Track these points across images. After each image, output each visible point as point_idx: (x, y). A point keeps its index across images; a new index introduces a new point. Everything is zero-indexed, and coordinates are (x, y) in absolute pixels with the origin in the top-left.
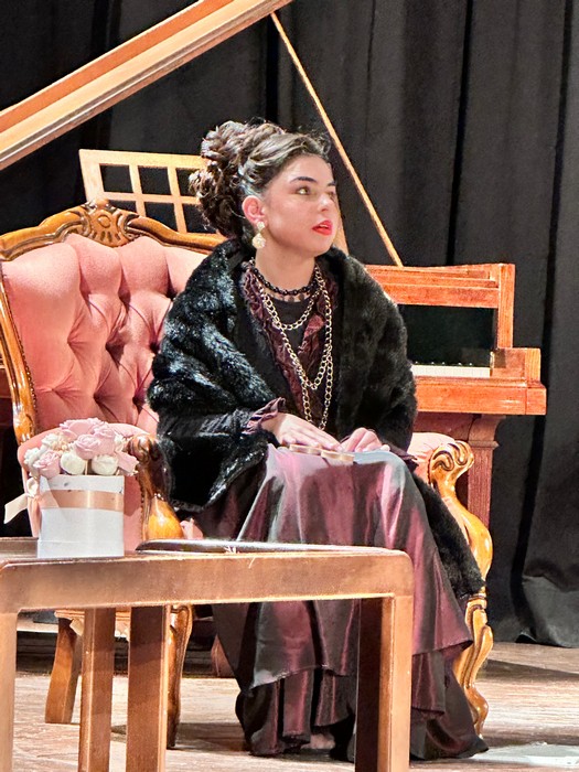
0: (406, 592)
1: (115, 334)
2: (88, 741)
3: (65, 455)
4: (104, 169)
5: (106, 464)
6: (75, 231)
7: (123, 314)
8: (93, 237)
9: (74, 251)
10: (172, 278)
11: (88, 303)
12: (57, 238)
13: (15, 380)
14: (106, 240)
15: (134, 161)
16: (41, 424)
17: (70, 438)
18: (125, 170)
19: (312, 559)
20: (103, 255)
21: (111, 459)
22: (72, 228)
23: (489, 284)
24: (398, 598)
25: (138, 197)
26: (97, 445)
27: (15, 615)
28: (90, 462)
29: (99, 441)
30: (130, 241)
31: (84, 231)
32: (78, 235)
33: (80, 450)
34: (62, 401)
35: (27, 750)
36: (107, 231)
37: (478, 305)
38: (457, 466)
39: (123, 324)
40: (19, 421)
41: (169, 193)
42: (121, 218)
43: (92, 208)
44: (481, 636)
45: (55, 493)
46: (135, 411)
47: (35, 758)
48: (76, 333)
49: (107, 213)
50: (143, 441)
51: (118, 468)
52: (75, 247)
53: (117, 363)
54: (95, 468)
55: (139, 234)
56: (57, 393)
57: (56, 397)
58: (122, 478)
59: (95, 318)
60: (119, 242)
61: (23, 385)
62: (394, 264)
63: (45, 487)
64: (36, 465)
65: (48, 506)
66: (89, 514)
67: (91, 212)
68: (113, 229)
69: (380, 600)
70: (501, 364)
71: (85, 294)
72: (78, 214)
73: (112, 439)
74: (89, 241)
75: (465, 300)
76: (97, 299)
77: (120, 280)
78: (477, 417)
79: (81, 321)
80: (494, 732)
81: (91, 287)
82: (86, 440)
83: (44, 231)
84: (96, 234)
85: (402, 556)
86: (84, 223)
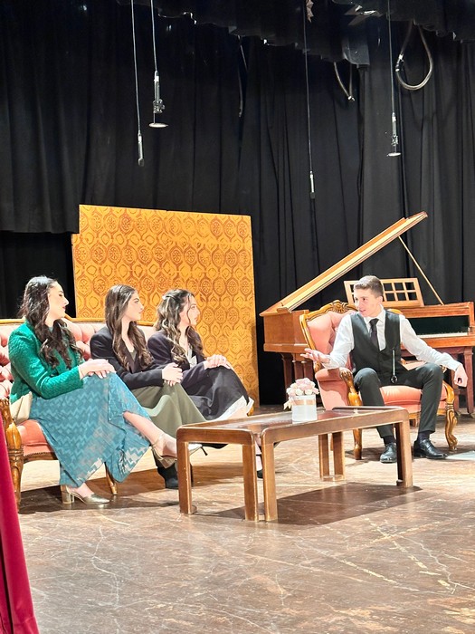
0: (406, 420)
3: (298, 390)
9: (330, 316)
12: (324, 313)
14: (339, 312)
17: (298, 385)
22: (329, 309)
23: (466, 308)
28: (304, 392)
31: (333, 310)
33: (301, 388)
37: (463, 315)
42: (344, 305)
49: (339, 304)
50: (346, 371)
51: (313, 392)
60: (343, 312)
62: (440, 304)
63: (293, 400)
64: (291, 394)
65: (294, 404)
66: (305, 406)
67: (335, 304)
69: (399, 423)
70: (471, 331)
71: (333, 328)
72: (331, 305)
74: (334, 313)
75: (459, 313)
81: (335, 325)
83: (320, 311)
84: (336, 310)
85: (404, 410)
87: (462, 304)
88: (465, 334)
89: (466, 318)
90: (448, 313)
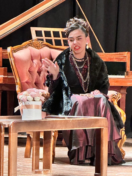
0: (106, 127)
1: (39, 69)
2: (34, 162)
3: (28, 97)
4: (36, 31)
5: (37, 99)
6: (30, 46)
7: (41, 65)
8: (34, 47)
9: (30, 50)
10: (52, 56)
11: (33, 62)
12: (26, 47)
13: (16, 80)
14: (37, 48)
15: (43, 29)
16: (22, 90)
17: (29, 93)
18: (41, 32)
19: (85, 120)
20: (36, 51)
21: (39, 97)
22: (29, 45)
23: (124, 57)
24: (105, 128)
25: (44, 37)
26: (35, 95)
27: (17, 133)
28: (34, 98)
29: (36, 93)
30: (42, 48)
31: (32, 45)
32: (30, 47)
33: (31, 95)
34: (27, 84)
35: (20, 164)
36: (37, 45)
37: (122, 61)
38: (118, 98)
39: (41, 67)
40: (18, 89)
41: (51, 37)
42: (40, 43)
43: (34, 40)
44: (124, 137)
45: (26, 105)
46: (44, 86)
47: (22, 166)
48: (30, 69)
49: (37, 41)
50: (46, 93)
51: (40, 99)
52: (30, 49)
53: (40, 75)
54: (35, 99)
55: (44, 46)
56: (26, 82)
57: (26, 84)
58: (41, 102)
59: (35, 65)
60: (40, 48)
61: (18, 81)
62: (103, 52)
63: (24, 104)
64: (21, 99)
65: (24, 108)
66: (33, 110)
67: (33, 41)
68: (38, 45)
69: (100, 129)
70: (127, 75)
71: (32, 60)
72: (30, 42)
73: (39, 93)
74: (33, 48)
75: (119, 60)
76: (35, 61)
77: (40, 56)
78: (122, 87)
79: (31, 66)
80: (126, 159)
81: (33, 58)
82: (33, 93)
83: (23, 46)
84: (34, 46)
85: (105, 119)
86: (32, 44)
87: (121, 53)
88: (123, 77)
89: (124, 64)
90: (111, 59)
